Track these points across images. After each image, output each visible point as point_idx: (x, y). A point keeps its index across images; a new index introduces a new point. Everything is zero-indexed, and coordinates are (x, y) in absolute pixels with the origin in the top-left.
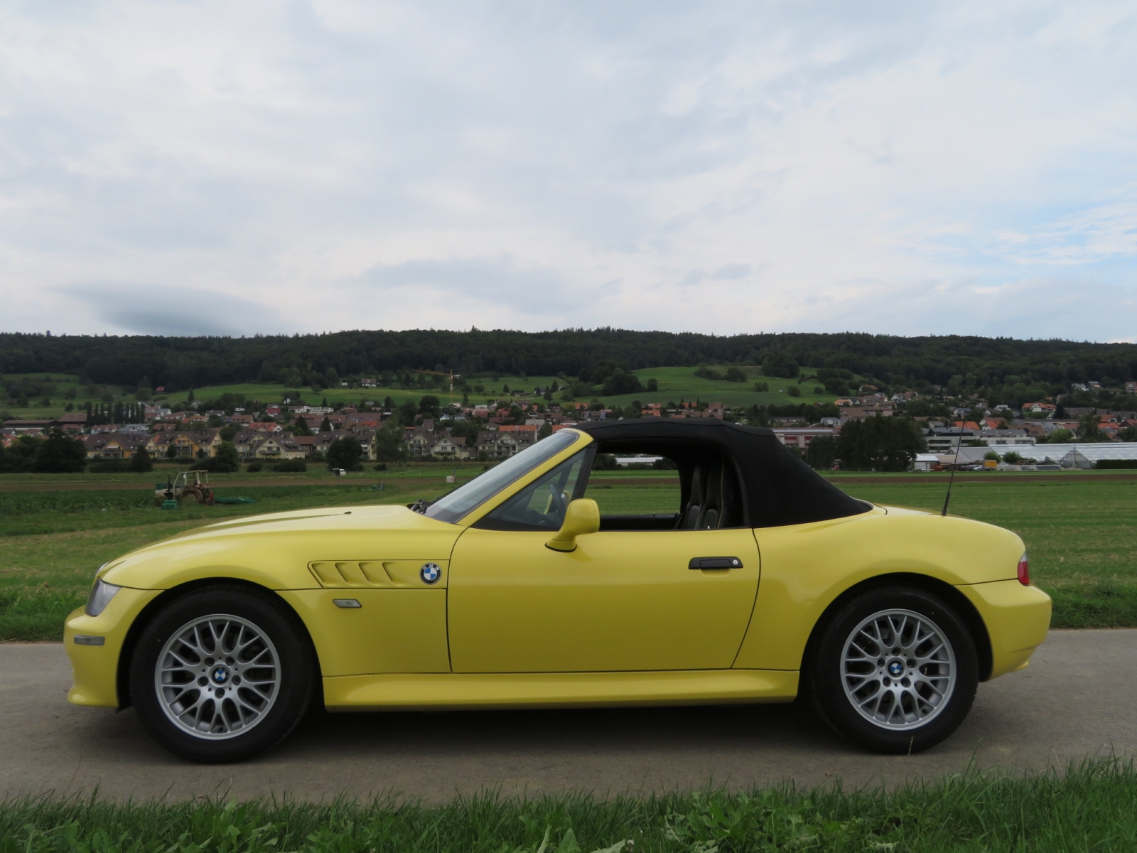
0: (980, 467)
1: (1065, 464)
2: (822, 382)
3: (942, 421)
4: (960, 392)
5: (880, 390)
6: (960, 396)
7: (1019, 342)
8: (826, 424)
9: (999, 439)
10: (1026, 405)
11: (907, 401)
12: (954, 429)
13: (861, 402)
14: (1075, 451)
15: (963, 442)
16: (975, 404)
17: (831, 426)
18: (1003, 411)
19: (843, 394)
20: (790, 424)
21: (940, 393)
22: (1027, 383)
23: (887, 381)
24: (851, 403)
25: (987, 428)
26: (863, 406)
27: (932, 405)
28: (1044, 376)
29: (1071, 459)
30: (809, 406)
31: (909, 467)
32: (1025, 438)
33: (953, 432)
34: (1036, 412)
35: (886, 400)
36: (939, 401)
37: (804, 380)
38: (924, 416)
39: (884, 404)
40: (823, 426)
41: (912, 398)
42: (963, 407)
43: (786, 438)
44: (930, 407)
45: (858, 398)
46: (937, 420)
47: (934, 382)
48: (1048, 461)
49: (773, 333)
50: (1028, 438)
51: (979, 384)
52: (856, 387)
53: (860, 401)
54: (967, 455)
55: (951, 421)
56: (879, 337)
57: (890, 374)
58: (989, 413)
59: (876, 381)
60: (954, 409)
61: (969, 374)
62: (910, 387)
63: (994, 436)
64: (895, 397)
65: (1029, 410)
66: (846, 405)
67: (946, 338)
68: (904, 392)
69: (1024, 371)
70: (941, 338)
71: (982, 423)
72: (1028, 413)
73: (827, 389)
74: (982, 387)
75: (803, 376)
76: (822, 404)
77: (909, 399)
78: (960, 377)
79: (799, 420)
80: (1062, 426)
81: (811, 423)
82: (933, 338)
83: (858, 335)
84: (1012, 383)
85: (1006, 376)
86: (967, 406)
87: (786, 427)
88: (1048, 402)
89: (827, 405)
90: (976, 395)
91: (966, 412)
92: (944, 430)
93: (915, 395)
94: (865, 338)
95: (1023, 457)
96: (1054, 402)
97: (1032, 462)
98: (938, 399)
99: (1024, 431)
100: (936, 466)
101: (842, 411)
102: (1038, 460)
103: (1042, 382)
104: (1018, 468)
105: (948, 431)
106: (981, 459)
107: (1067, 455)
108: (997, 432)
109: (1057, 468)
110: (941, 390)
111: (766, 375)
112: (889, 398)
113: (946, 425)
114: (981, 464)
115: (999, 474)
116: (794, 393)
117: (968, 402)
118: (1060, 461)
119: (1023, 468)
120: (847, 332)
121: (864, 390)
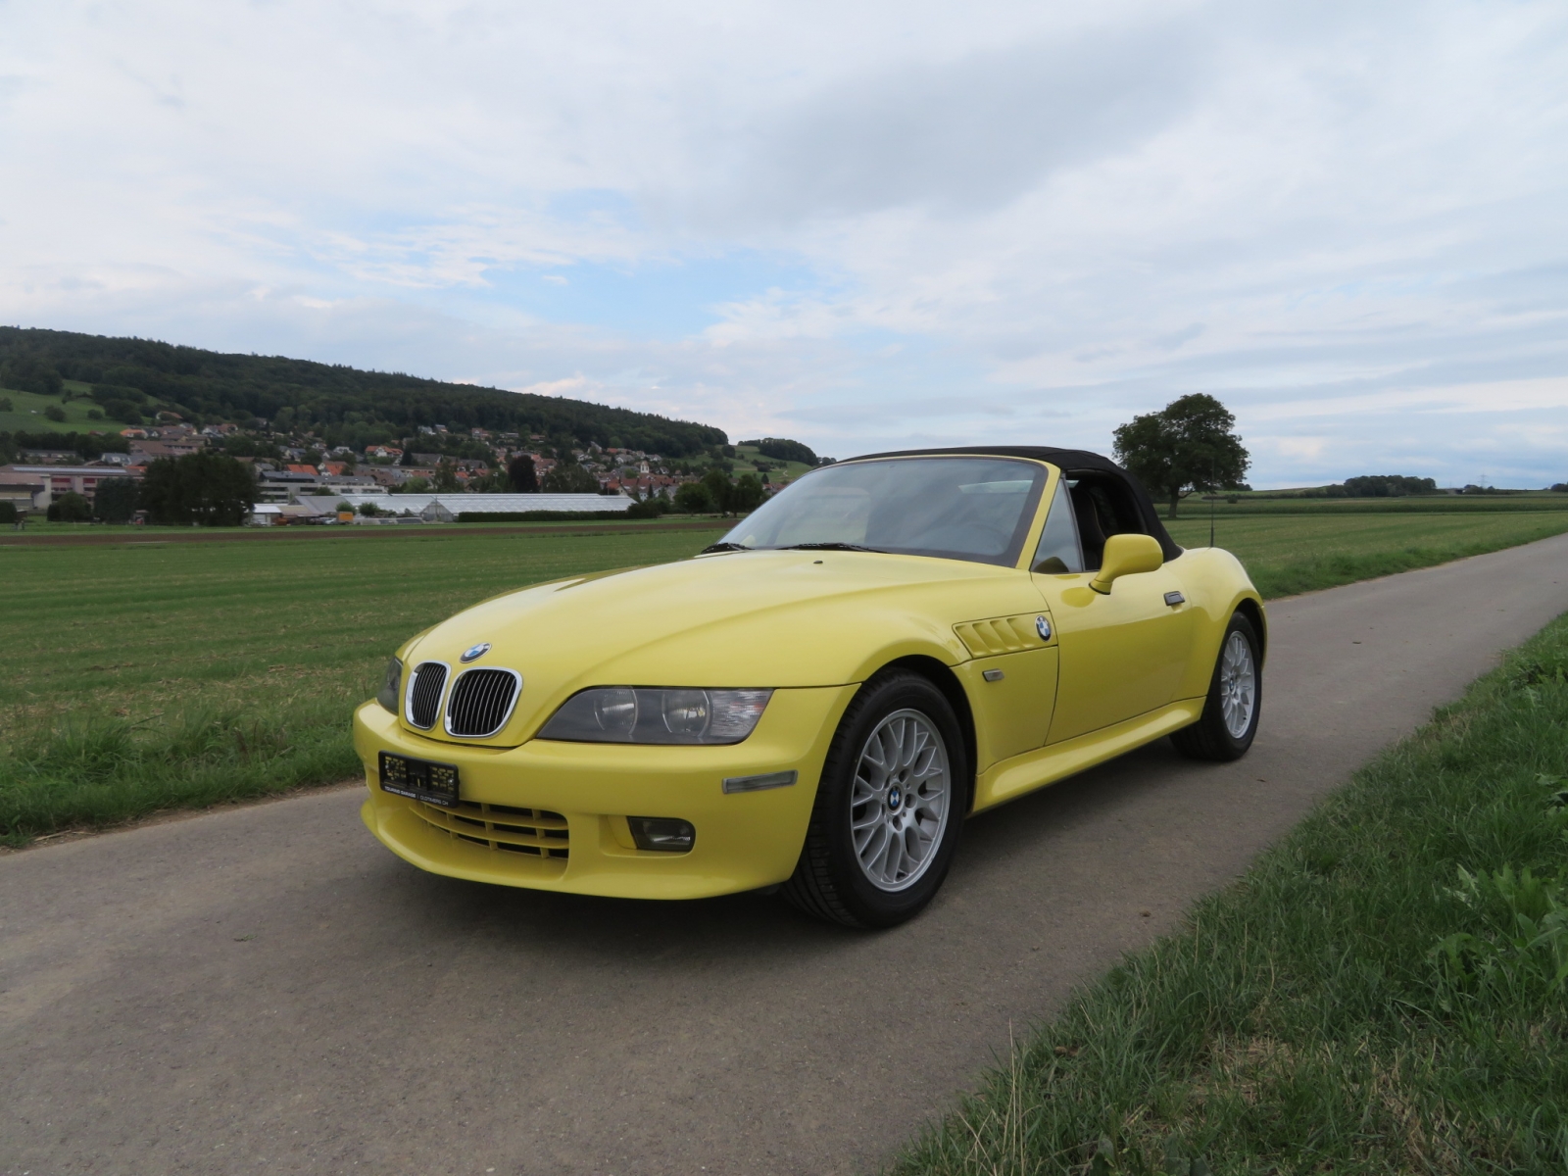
0: (334, 520)
1: (426, 516)
2: (100, 404)
3: (271, 463)
4: (291, 429)
5: (186, 420)
6: (291, 433)
7: (359, 373)
8: (110, 462)
9: (345, 487)
10: (370, 448)
11: (225, 436)
12: (291, 474)
13: (160, 434)
14: (437, 502)
15: (303, 489)
16: (311, 444)
17: (118, 465)
18: (344, 455)
19: (133, 421)
20: (54, 460)
21: (266, 428)
22: (370, 422)
23: (196, 408)
24: (146, 434)
25: (327, 474)
26: (164, 439)
27: (257, 443)
28: (388, 415)
29: (432, 511)
30: (82, 437)
31: (246, 520)
32: (373, 487)
33: (290, 477)
34: (382, 458)
35: (195, 433)
36: (265, 438)
37: (71, 399)
38: (247, 455)
39: (187, 440)
40: (106, 464)
41: (230, 432)
42: (296, 447)
43: (54, 480)
44: (255, 446)
45: (154, 428)
46: (265, 462)
47: (258, 414)
48: (408, 513)
49: (15, 326)
50: (377, 487)
51: (314, 419)
52: (151, 413)
53: (158, 432)
54: (307, 506)
55: (283, 463)
56: (181, 349)
57: (199, 399)
58: (328, 456)
59: (179, 406)
60: (286, 450)
61: (302, 407)
62: (227, 418)
63: (338, 484)
64: (207, 430)
65: (373, 454)
66: (138, 437)
67: (271, 359)
68: (219, 424)
69: (366, 408)
70: (265, 358)
71: (321, 467)
72: (371, 457)
73: (108, 413)
74: (318, 424)
75: (69, 393)
76: (102, 434)
77: (227, 434)
78: (289, 409)
79: (67, 455)
80: (410, 474)
81: (87, 460)
82: (255, 357)
83: (150, 343)
84: (353, 422)
85: (346, 412)
86: (301, 446)
87: (49, 464)
88: (394, 446)
89: (110, 436)
90: (311, 434)
91: (300, 453)
92: (278, 475)
93: (233, 429)
94: (162, 348)
95: (382, 508)
96: (400, 446)
97: (392, 514)
98: (264, 435)
99: (372, 479)
100: (278, 519)
101: (133, 446)
102: (398, 512)
103: (387, 422)
104: (376, 521)
105: (284, 477)
106: (334, 510)
107: (428, 507)
108: (342, 478)
109: (419, 521)
110: (268, 424)
111: (7, 387)
112: (199, 431)
113: (277, 469)
114: (334, 516)
115: (353, 529)
116: (56, 416)
117: (302, 441)
118: (421, 513)
119: (382, 522)
120: (135, 338)
121: (163, 418)
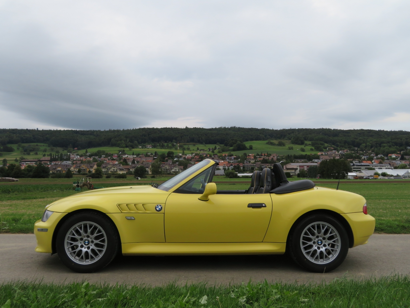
0: (372, 177)
1: (404, 177)
2: (313, 146)
3: (358, 161)
4: (365, 150)
5: (335, 149)
6: (365, 151)
7: (387, 132)
8: (314, 162)
9: (379, 167)
10: (390, 155)
11: (345, 153)
12: (362, 164)
13: (328, 153)
14: (408, 172)
15: (366, 168)
16: (370, 154)
17: (316, 162)
18: (380, 157)
19: (321, 150)
20: (301, 162)
21: (357, 150)
22: (390, 146)
23: (337, 146)
24: (324, 154)
25: (375, 163)
26: (329, 155)
27: (354, 155)
28: (396, 144)
29: (407, 175)
30: (308, 155)
31: (345, 177)
32: (389, 167)
33: (362, 165)
34: (393, 158)
35: (337, 153)
36: (357, 153)
37: (307, 146)
38: (351, 159)
39: (336, 154)
40: (313, 162)
41: (346, 152)
42: (366, 155)
43: (300, 167)
44: (353, 156)
45: (326, 152)
46: (356, 160)
47: (355, 146)
48: (398, 176)
49: (295, 128)
50: (390, 167)
51: (372, 147)
52: (326, 148)
53: (327, 153)
54: (365, 173)
55: (361, 161)
56: (334, 130)
57: (338, 143)
58: (376, 158)
59: (333, 146)
60: (362, 156)
61: (368, 143)
62: (346, 148)
63: (377, 166)
64: (340, 152)
65: (391, 157)
66: (322, 155)
67: (359, 130)
68: (344, 150)
69: (389, 142)
70: (357, 130)
71: (373, 161)
72: (390, 158)
73: (315, 149)
74: (373, 148)
75: (306, 144)
76: (313, 154)
77: (346, 153)
78: (364, 144)
79: (305, 160)
80: (403, 162)
81: (309, 161)
82: (354, 130)
83: (326, 129)
84: (384, 147)
85: (382, 144)
86: (367, 155)
87: (300, 163)
88: (398, 154)
89: (315, 155)
90: (370, 151)
91: (367, 157)
92: (358, 164)
93: (348, 151)
94: (329, 130)
95: (389, 174)
96: (400, 154)
97: (392, 176)
98: (356, 152)
99: (389, 164)
100: (356, 177)
101: (321, 157)
102: (394, 175)
103: (396, 146)
104: (386, 178)
105: (360, 164)
106: (373, 174)
107: (405, 173)
108: (379, 165)
109: (402, 178)
110: (358, 149)
111: (293, 144)
112: (338, 152)
113: (359, 162)
114: (372, 176)
115: (380, 180)
116: (303, 150)
117: (368, 154)
118: (403, 176)
119: (388, 178)
120: (322, 128)
121: (329, 149)
